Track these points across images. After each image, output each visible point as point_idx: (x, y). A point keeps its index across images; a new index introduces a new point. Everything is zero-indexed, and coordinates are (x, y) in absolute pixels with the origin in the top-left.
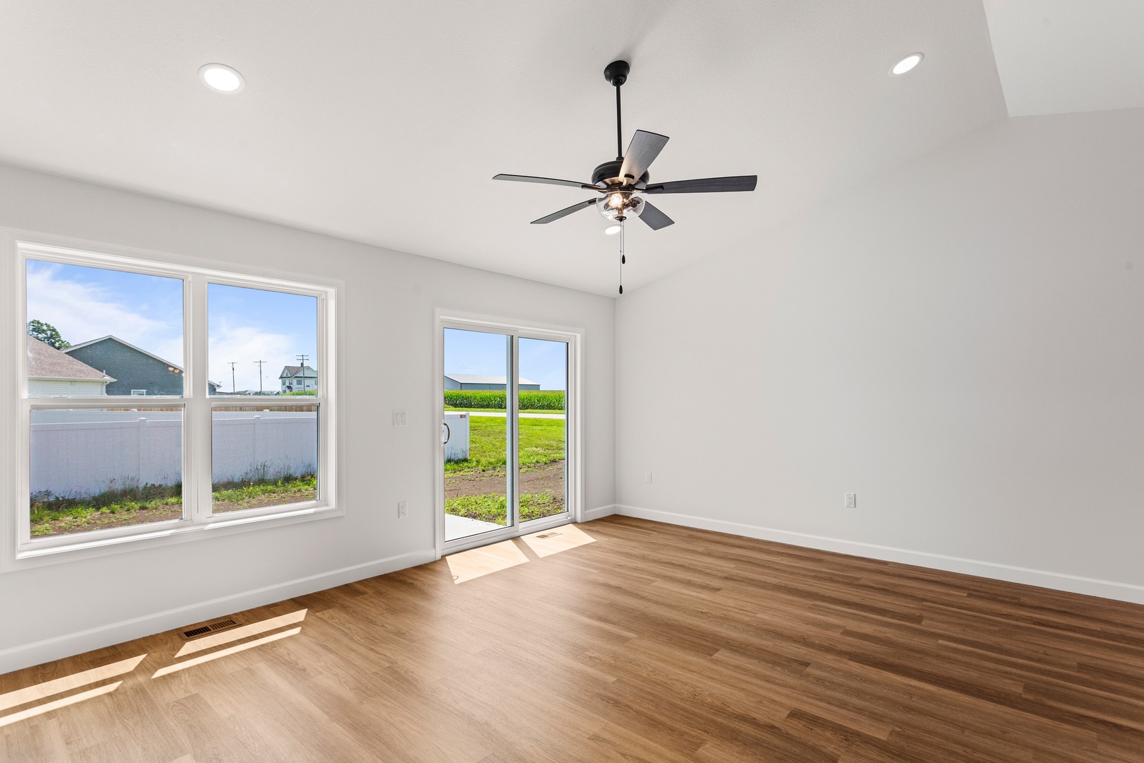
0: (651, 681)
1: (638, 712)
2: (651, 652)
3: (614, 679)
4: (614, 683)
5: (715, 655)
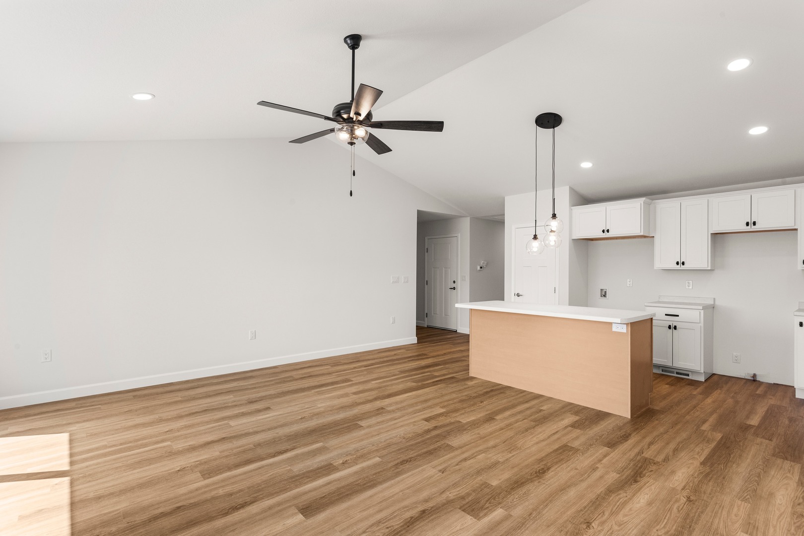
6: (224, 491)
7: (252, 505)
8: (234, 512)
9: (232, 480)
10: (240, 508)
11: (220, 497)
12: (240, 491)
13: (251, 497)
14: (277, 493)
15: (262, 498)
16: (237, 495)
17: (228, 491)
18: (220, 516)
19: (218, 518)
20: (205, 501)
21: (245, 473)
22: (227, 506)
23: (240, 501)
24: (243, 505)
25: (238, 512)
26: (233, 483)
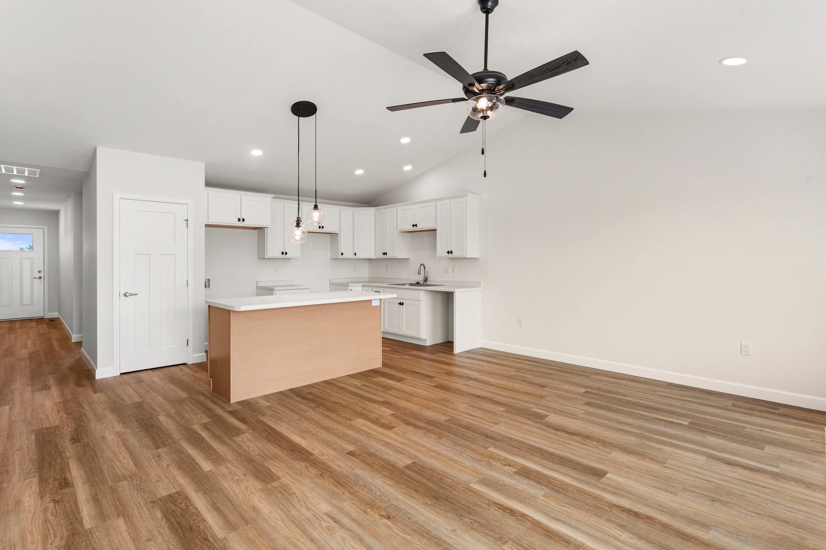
0: (464, 447)
1: (475, 432)
2: (461, 468)
3: (489, 449)
4: (489, 447)
5: (410, 462)
6: (621, 533)
7: (622, 506)
8: (642, 514)
9: (599, 534)
10: (633, 512)
11: (634, 534)
12: (609, 521)
13: (611, 510)
14: (590, 495)
15: (606, 502)
16: (618, 521)
17: (620, 530)
18: (656, 521)
19: (661, 521)
20: (650, 542)
21: (576, 529)
22: (640, 521)
23: (624, 516)
24: (629, 511)
25: (639, 511)
26: (602, 531)
